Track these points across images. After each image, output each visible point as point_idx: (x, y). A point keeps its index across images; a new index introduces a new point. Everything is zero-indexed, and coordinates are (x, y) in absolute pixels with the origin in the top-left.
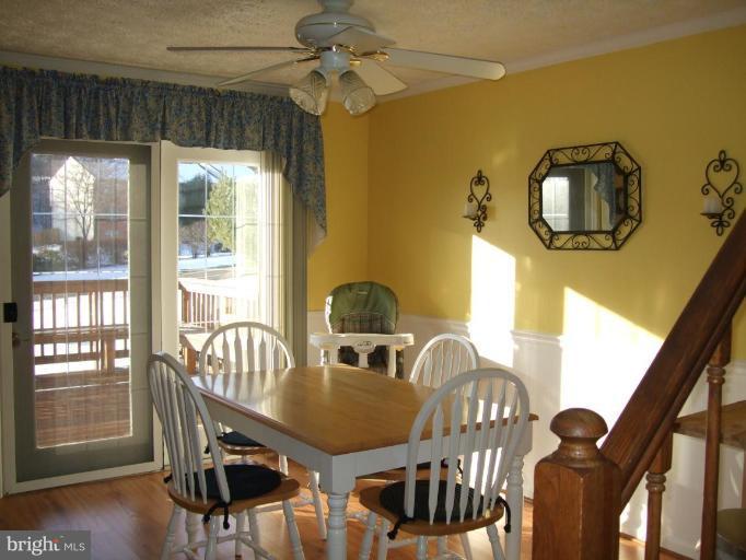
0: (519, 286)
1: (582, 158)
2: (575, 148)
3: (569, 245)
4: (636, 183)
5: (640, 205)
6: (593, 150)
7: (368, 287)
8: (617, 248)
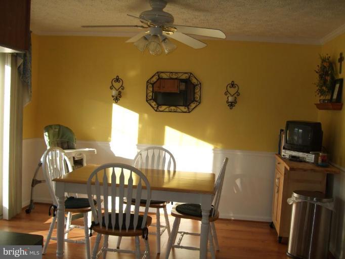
0: (141, 126)
1: (174, 77)
2: (172, 73)
3: (167, 110)
4: (199, 88)
5: (200, 97)
6: (180, 75)
7: (58, 127)
8: (189, 112)
